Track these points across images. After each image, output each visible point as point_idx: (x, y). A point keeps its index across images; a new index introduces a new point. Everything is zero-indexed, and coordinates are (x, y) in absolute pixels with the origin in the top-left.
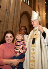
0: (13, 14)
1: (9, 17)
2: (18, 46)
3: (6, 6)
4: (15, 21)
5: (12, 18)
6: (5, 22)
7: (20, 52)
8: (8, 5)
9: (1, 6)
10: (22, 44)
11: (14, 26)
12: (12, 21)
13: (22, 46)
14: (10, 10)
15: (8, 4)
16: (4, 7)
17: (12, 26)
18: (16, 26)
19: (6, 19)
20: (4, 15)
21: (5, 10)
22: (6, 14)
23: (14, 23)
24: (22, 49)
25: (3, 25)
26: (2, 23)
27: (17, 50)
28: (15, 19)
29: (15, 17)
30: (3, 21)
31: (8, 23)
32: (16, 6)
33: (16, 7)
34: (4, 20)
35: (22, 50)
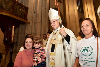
0: (40, 14)
1: (37, 18)
2: (36, 54)
3: (33, 7)
4: (43, 20)
5: (40, 18)
6: (34, 23)
7: (37, 62)
8: (34, 6)
9: (29, 7)
10: (40, 51)
11: (42, 25)
12: (39, 21)
13: (40, 54)
14: (37, 10)
15: (35, 4)
16: (31, 8)
17: (40, 27)
18: (45, 26)
19: (34, 20)
20: (32, 16)
21: (32, 10)
22: (34, 15)
23: (42, 23)
24: (40, 57)
25: (32, 26)
26: (31, 24)
27: (35, 59)
28: (43, 18)
29: (43, 16)
30: (31, 22)
31: (36, 23)
32: (43, 4)
33: (43, 6)
34: (33, 21)
35: (41, 59)
